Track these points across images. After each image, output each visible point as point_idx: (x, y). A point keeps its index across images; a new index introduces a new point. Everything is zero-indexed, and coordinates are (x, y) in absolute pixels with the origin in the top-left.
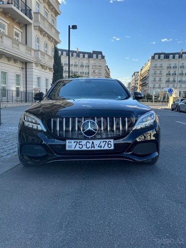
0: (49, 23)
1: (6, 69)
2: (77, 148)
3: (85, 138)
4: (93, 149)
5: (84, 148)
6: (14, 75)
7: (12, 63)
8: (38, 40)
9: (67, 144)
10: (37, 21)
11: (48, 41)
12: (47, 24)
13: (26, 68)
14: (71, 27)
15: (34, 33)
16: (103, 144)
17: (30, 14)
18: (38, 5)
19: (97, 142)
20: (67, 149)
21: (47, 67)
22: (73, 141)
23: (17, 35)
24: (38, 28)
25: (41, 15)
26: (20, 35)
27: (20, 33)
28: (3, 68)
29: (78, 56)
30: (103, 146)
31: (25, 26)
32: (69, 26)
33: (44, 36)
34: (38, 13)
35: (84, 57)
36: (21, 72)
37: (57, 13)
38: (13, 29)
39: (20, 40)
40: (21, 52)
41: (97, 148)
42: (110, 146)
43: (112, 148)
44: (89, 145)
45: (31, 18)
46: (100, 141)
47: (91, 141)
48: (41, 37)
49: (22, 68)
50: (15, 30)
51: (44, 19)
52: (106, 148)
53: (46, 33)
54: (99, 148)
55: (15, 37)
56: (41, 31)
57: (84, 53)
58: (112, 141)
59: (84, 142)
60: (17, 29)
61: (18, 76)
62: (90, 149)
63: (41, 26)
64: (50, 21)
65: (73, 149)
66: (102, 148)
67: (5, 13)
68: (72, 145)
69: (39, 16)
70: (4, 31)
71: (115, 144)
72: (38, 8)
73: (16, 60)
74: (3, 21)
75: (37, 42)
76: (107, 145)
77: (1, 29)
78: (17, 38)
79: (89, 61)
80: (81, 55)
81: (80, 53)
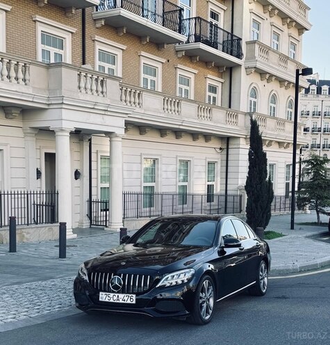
0: (281, 55)
1: (187, 154)
2: (107, 300)
3: (113, 292)
4: (118, 301)
5: (112, 301)
6: (204, 163)
7: (201, 142)
8: (254, 93)
9: (100, 296)
10: (252, 57)
11: (279, 90)
12: (274, 57)
13: (228, 149)
15: (244, 81)
16: (126, 298)
17: (239, 47)
18: (257, 25)
19: (121, 296)
20: (100, 300)
21: (271, 141)
22: (104, 293)
23: (213, 89)
24: (253, 70)
25: (261, 45)
26: (219, 90)
27: (220, 85)
28: (183, 154)
30: (126, 300)
31: (228, 70)
33: (269, 81)
34: (254, 42)
36: (219, 156)
37: (301, 29)
39: (218, 96)
40: (218, 122)
41: (121, 301)
42: (132, 300)
43: (134, 302)
44: (115, 298)
45: (239, 56)
46: (124, 295)
47: (117, 295)
48: (260, 84)
49: (221, 149)
50: (208, 82)
51: (265, 49)
52: (129, 302)
53: (271, 76)
54: (123, 302)
55: (208, 93)
56: (262, 73)
58: (134, 296)
59: (112, 295)
60: (213, 79)
61: (211, 164)
62: (116, 301)
63: (259, 65)
64: (285, 49)
65: (104, 300)
66: (125, 302)
67: (191, 57)
68: (103, 297)
69: (257, 46)
70: (188, 88)
71: (137, 299)
72: (256, 31)
73: (207, 137)
74: (188, 71)
75: (252, 96)
76: (129, 299)
77: (182, 86)
78: (212, 95)
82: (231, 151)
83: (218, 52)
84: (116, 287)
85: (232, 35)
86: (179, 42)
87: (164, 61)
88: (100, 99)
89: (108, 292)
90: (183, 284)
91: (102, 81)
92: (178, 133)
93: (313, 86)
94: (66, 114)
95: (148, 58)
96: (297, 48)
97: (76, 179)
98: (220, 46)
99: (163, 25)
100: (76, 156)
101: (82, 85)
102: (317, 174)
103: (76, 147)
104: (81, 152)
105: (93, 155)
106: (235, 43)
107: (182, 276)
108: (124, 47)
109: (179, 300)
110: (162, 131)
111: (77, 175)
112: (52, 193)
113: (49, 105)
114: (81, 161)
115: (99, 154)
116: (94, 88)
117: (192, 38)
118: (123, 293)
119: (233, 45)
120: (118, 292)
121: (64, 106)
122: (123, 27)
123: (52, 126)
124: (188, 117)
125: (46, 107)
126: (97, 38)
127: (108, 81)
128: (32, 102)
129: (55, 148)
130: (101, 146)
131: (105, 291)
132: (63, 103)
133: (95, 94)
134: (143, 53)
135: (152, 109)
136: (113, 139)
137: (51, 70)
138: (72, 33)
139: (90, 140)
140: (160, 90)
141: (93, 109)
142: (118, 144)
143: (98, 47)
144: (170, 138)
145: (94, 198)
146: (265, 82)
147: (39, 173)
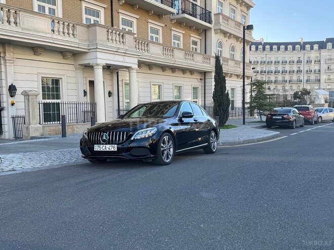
0: (236, 22)
1: (180, 83)
2: (99, 150)
3: (103, 144)
4: (106, 150)
5: (102, 150)
6: (190, 88)
7: (188, 75)
8: (220, 45)
9: (95, 147)
10: (218, 23)
11: (236, 43)
12: (232, 23)
13: (205, 79)
14: (246, 28)
15: (214, 38)
16: (111, 148)
17: (210, 17)
18: (221, 4)
19: (108, 146)
20: (95, 150)
21: (232, 74)
23: (195, 43)
24: (219, 31)
25: (223, 15)
26: (199, 44)
27: (199, 41)
28: (177, 82)
31: (204, 31)
32: (244, 27)
33: (229, 38)
34: (219, 14)
35: (312, 48)
36: (200, 84)
37: (249, 7)
38: (190, 38)
39: (198, 47)
40: (198, 62)
41: (108, 150)
43: (116, 150)
44: (104, 148)
45: (210, 22)
46: (109, 146)
47: (105, 146)
48: (224, 40)
49: (201, 79)
50: (192, 38)
51: (227, 19)
52: (112, 150)
53: (231, 34)
55: (192, 46)
56: (225, 33)
57: (312, 44)
58: (116, 146)
59: (102, 146)
60: (194, 37)
61: (195, 89)
62: (104, 150)
63: (222, 28)
64: (239, 18)
65: (97, 150)
66: (110, 150)
67: (180, 23)
68: (97, 148)
69: (221, 17)
70: (179, 42)
71: (117, 148)
72: (220, 7)
73: (192, 71)
74: (178, 32)
75: (219, 47)
76: (113, 148)
77: (175, 41)
78: (194, 47)
79: (320, 53)
80: (308, 46)
81: (305, 43)
82: (207, 80)
83: (197, 20)
84: (104, 141)
85: (206, 10)
86: (173, 14)
87: (163, 25)
88: (121, 46)
89: (99, 144)
90: (149, 137)
91: (123, 36)
92: (173, 69)
93: (260, 46)
94: (99, 55)
95: (153, 24)
96: (246, 18)
97: (109, 96)
98: (198, 17)
99: (162, 3)
100: (108, 83)
101: (110, 37)
102: (259, 91)
103: (108, 77)
104: (112, 80)
105: (120, 82)
107: (149, 132)
108: (138, 17)
109: (147, 148)
110: (163, 68)
111: (110, 94)
112: (93, 104)
113: (89, 49)
114: (112, 85)
115: (124, 82)
116: (118, 39)
117: (180, 11)
118: (109, 144)
119: (206, 16)
120: (106, 144)
121: (98, 50)
122: (136, 5)
123: (91, 62)
124: (179, 59)
125: (87, 51)
126: (120, 11)
127: (127, 36)
128: (78, 47)
129: (94, 77)
130: (124, 76)
131: (97, 144)
132: (97, 48)
133: (118, 43)
134: (150, 21)
135: (155, 53)
136: (131, 71)
137: (90, 29)
138: (104, 8)
139: (118, 73)
140: (161, 42)
141: (116, 52)
142: (134, 74)
143: (121, 16)
144: (168, 72)
145: (121, 108)
146: (227, 39)
147: (85, 93)
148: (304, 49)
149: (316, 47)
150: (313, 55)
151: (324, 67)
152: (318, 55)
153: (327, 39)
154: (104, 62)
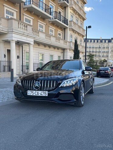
0: (79, 26)
1: (52, 53)
2: (32, 95)
3: (35, 90)
4: (38, 95)
5: (34, 95)
6: (57, 56)
7: (56, 50)
8: (71, 36)
9: (28, 92)
10: (71, 25)
11: (78, 36)
12: (77, 26)
13: (64, 52)
14: (88, 27)
15: (69, 32)
16: (42, 93)
17: (67, 22)
18: (72, 16)
19: (40, 92)
20: (28, 94)
22: (30, 91)
23: (60, 34)
24: (71, 29)
25: (73, 22)
27: (62, 33)
29: (101, 42)
30: (42, 94)
31: (64, 29)
32: (87, 27)
33: (75, 33)
34: (71, 21)
35: (105, 42)
36: (61, 54)
37: (84, 19)
39: (61, 37)
40: (61, 44)
41: (40, 95)
42: (46, 94)
43: (47, 95)
44: (36, 93)
45: (67, 25)
48: (73, 34)
49: (62, 52)
50: (58, 32)
51: (75, 23)
52: (44, 95)
53: (76, 31)
54: (41, 95)
55: (58, 36)
56: (73, 31)
57: (105, 40)
58: (47, 92)
59: (34, 92)
60: (60, 31)
61: (59, 57)
62: (37, 95)
63: (73, 28)
64: (79, 24)
65: (30, 95)
66: (42, 95)
67: (54, 24)
68: (30, 93)
69: (72, 22)
70: (52, 33)
71: (48, 94)
72: (72, 18)
73: (58, 48)
74: (52, 28)
76: (44, 94)
77: (51, 32)
78: (59, 36)
79: (109, 44)
80: (103, 41)
81: (103, 40)
83: (61, 22)
85: (65, 18)
86: (50, 18)
87: (45, 24)
88: (26, 31)
89: (32, 90)
91: (26, 26)
92: (50, 46)
94: (14, 35)
95: (40, 23)
96: (83, 24)
97: (18, 58)
99: (45, 12)
100: (18, 51)
101: (20, 26)
103: (18, 48)
104: (19, 50)
105: (23, 51)
106: (66, 21)
108: (33, 18)
110: (45, 45)
111: (18, 57)
112: (9, 62)
113: (8, 32)
114: (19, 53)
115: (26, 51)
116: (24, 28)
117: (54, 18)
118: (41, 90)
120: (38, 90)
121: (13, 32)
122: (33, 12)
123: (9, 39)
124: (53, 41)
125: (7, 33)
126: (24, 14)
127: (28, 26)
128: (2, 30)
129: (10, 48)
130: (26, 48)
131: (30, 90)
132: (13, 31)
133: (24, 30)
134: (39, 21)
135: (42, 37)
136: (30, 45)
137: (9, 21)
138: (16, 11)
139: (22, 46)
140: (44, 32)
141: (23, 34)
142: (32, 47)
143: (25, 17)
144: (47, 48)
145: (24, 65)
146: (74, 33)
147: (5, 56)
148: (102, 42)
149: (107, 41)
150: (106, 45)
151: (110, 50)
152: (108, 45)
153: (112, 38)
154: (16, 39)
